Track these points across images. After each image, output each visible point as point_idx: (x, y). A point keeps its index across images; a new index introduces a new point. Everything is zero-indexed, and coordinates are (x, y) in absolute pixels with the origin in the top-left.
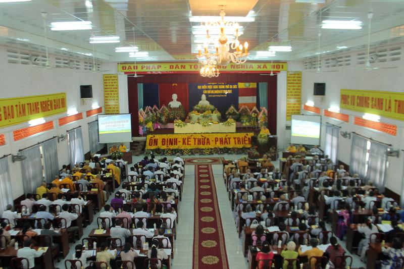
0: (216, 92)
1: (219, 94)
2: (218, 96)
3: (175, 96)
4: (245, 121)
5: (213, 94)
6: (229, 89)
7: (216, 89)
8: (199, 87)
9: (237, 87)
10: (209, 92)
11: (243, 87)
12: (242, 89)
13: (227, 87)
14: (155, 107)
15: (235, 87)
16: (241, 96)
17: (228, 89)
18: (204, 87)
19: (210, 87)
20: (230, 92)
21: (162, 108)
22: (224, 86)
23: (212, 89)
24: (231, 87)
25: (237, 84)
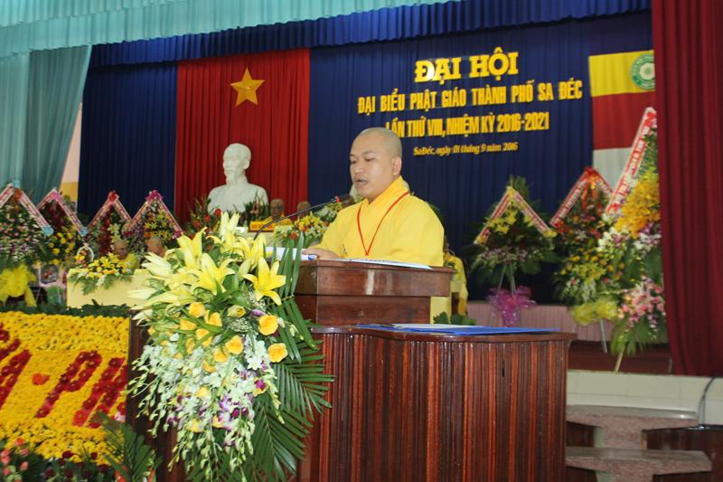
0: (457, 126)
1: (474, 139)
2: (467, 149)
3: (236, 157)
4: (589, 285)
5: (436, 141)
6: (535, 106)
7: (456, 112)
8: (365, 105)
9: (586, 88)
10: (417, 128)
11: (621, 89)
12: (615, 97)
13: (523, 93)
14: (114, 202)
15: (569, 90)
16: (608, 145)
17: (524, 108)
18: (389, 102)
19: (421, 100)
20: (536, 127)
21: (143, 210)
22: (503, 90)
23: (433, 114)
24: (545, 92)
25: (583, 74)
